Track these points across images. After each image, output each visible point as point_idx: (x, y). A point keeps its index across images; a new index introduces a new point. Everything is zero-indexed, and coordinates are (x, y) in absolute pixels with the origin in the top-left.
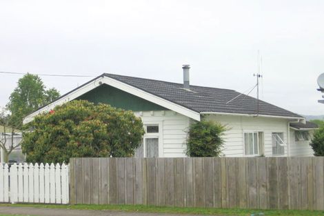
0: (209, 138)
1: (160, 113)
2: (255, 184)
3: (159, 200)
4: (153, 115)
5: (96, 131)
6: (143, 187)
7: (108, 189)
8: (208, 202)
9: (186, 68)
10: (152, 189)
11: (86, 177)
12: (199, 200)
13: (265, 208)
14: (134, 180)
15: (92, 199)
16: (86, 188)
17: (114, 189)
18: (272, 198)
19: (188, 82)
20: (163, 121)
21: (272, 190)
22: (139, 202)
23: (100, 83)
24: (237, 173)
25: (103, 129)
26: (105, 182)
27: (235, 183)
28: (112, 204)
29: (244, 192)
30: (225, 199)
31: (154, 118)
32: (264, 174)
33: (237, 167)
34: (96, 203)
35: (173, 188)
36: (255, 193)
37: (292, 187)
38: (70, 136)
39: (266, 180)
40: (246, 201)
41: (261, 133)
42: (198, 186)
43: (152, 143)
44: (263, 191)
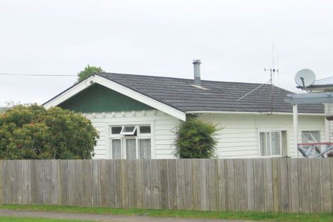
0: (197, 139)
1: (151, 113)
2: (149, 186)
3: (71, 200)
4: (145, 115)
5: (35, 134)
6: (59, 187)
7: (30, 190)
8: (111, 203)
9: (196, 63)
10: (65, 190)
11: (12, 179)
12: (104, 200)
13: (158, 208)
14: (50, 181)
15: (17, 200)
16: (12, 188)
17: (35, 189)
18: (164, 199)
19: (200, 78)
20: (155, 121)
21: (164, 191)
22: (55, 202)
23: (91, 82)
24: (134, 175)
25: (42, 131)
26: (27, 183)
27: (132, 184)
28: (33, 204)
29: (140, 193)
30: (125, 199)
31: (146, 118)
32: (156, 175)
33: (134, 169)
34: (20, 203)
35: (82, 190)
36: (149, 193)
37: (180, 189)
38: (10, 139)
39: (158, 181)
40: (142, 201)
41: (284, 133)
42: (103, 187)
43: (145, 144)
44: (156, 192)
